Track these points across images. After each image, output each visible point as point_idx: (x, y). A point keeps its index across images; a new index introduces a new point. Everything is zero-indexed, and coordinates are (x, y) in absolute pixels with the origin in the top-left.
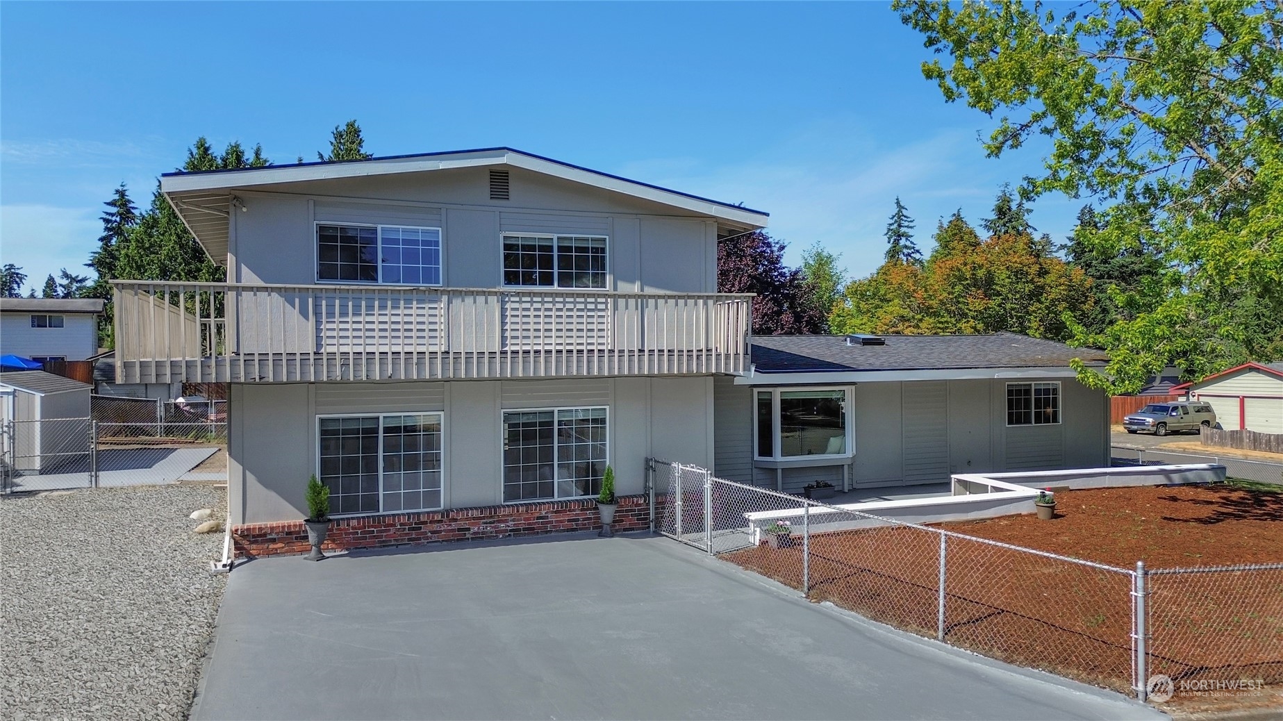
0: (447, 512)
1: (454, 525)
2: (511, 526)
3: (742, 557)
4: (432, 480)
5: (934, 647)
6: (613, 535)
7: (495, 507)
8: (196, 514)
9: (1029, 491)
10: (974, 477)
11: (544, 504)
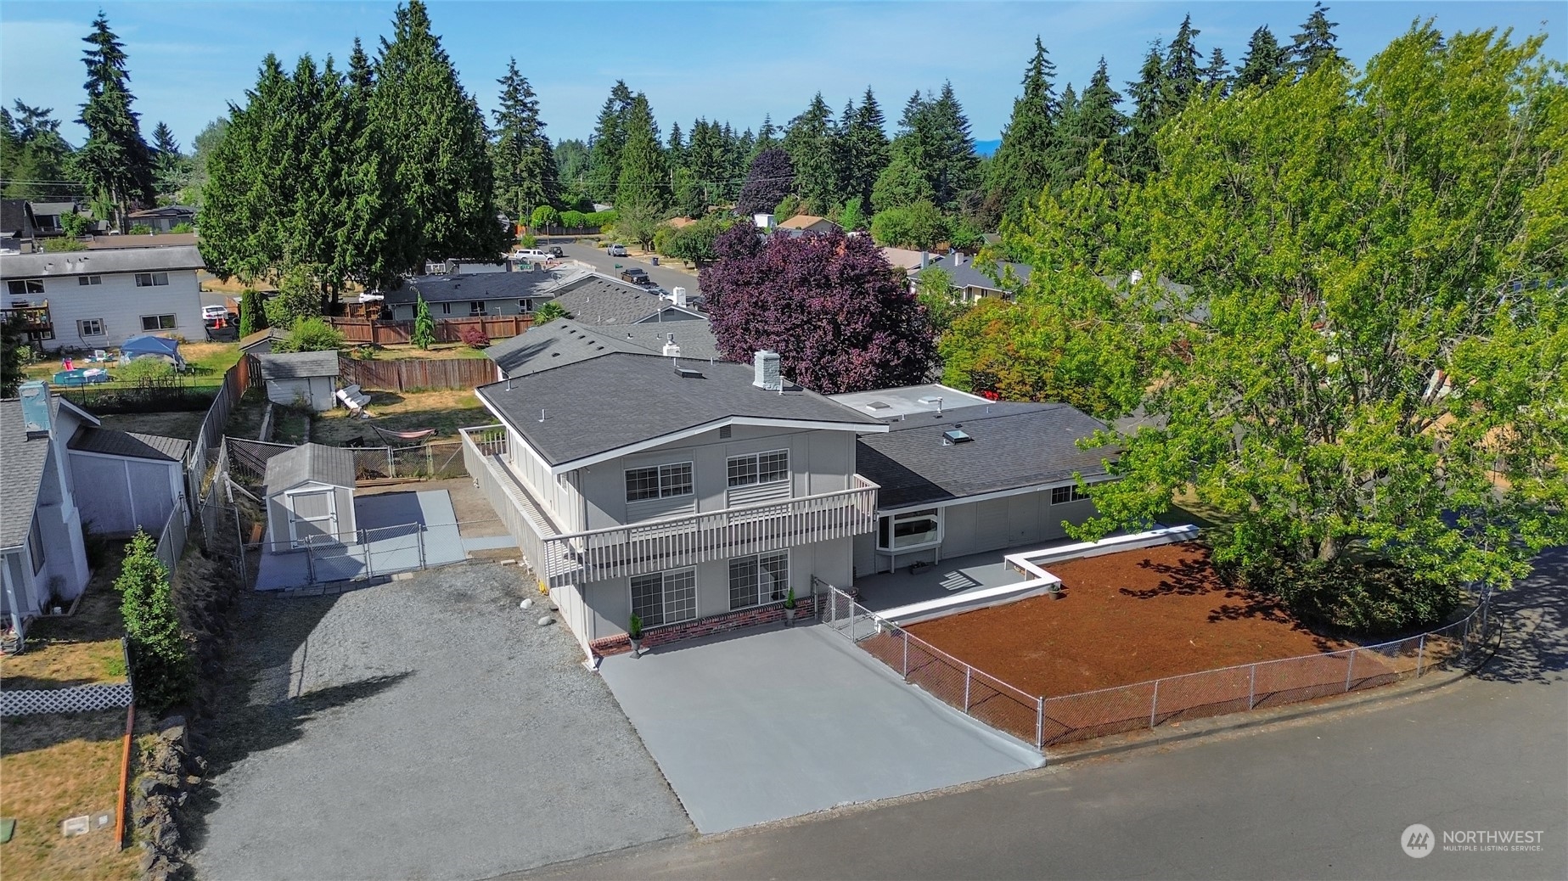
0: (701, 620)
1: (704, 628)
2: (735, 624)
3: (871, 645)
4: (691, 603)
5: (962, 717)
6: (793, 624)
7: (726, 615)
8: (524, 604)
9: (1047, 578)
10: (1019, 558)
11: (753, 609)
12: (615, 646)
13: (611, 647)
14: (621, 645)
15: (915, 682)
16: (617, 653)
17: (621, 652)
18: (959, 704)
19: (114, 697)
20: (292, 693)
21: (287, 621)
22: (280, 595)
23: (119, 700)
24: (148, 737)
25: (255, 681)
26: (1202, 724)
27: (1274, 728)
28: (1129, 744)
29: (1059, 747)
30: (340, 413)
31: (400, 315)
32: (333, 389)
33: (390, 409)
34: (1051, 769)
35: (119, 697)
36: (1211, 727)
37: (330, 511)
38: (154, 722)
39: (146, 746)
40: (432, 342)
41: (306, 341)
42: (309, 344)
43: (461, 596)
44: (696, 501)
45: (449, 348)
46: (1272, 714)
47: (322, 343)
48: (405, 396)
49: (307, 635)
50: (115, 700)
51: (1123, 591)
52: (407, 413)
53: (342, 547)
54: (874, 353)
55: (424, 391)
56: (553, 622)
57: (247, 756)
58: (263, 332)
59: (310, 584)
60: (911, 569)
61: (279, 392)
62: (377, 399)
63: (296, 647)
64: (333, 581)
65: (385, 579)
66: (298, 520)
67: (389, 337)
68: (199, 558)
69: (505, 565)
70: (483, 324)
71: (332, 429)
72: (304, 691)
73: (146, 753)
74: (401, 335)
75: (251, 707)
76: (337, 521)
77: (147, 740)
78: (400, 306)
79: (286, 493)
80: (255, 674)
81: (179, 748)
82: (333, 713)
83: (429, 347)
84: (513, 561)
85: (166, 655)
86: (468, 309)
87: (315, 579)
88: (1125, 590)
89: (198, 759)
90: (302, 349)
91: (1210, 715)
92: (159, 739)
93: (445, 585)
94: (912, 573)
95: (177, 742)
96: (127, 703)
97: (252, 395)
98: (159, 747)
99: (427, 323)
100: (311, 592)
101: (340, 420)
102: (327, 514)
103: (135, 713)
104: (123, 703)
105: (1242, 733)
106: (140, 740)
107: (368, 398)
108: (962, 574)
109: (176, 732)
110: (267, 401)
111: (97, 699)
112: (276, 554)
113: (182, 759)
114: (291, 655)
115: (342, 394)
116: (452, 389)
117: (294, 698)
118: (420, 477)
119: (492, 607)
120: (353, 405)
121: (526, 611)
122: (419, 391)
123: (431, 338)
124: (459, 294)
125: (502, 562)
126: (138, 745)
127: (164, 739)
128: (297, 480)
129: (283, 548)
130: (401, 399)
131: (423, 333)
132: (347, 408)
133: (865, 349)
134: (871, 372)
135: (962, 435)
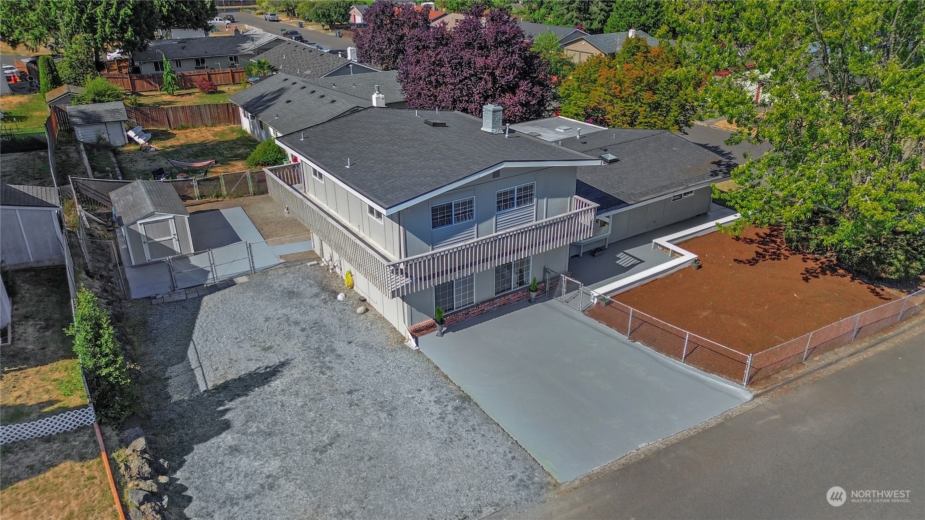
0: (477, 305)
1: (480, 309)
2: (498, 304)
3: (594, 312)
4: (471, 294)
5: (681, 365)
6: (536, 301)
7: (492, 300)
8: (340, 297)
9: (688, 256)
10: (663, 241)
11: (508, 294)
12: (425, 329)
13: (423, 330)
14: (429, 328)
15: (637, 341)
16: (425, 334)
17: (428, 333)
18: (678, 356)
19: (81, 419)
20: (202, 388)
21: (168, 323)
22: (154, 301)
23: (85, 421)
24: (121, 451)
25: (167, 379)
26: (830, 357)
27: (870, 353)
28: (796, 376)
29: (757, 384)
30: (132, 148)
31: (148, 69)
32: (124, 130)
33: (169, 143)
34: (757, 400)
35: (84, 418)
36: (836, 357)
37: (172, 234)
38: (118, 435)
39: (120, 460)
40: (177, 89)
41: (97, 95)
42: (99, 97)
43: (291, 294)
44: (476, 225)
45: (190, 94)
46: (866, 344)
47: (109, 96)
48: (174, 132)
49: (191, 336)
50: (81, 422)
51: (735, 260)
52: (182, 146)
53: (185, 258)
54: (521, 96)
55: (187, 128)
56: (367, 310)
57: (193, 449)
58: (59, 88)
59: (173, 291)
60: (593, 253)
61: (84, 134)
62: (156, 136)
63: (187, 346)
64: (190, 287)
65: (229, 283)
66: (149, 242)
67: (143, 86)
68: (86, 279)
69: (311, 266)
70: (209, 75)
71: (131, 161)
72: (210, 386)
73: (122, 465)
74: (151, 84)
75: (175, 403)
76: (178, 240)
77: (121, 454)
78: (145, 63)
79: (138, 222)
80: (165, 372)
81: (147, 456)
82: (241, 403)
83: (176, 93)
84: (315, 262)
85: (118, 382)
86: (194, 64)
87: (177, 287)
88: (737, 260)
89: (161, 461)
90: (94, 101)
91: (833, 349)
92: (128, 451)
93: (276, 286)
94: (594, 256)
95: (144, 452)
96: (92, 422)
97: (64, 137)
98: (130, 458)
99: (172, 77)
100: (177, 298)
101: (134, 152)
102: (170, 235)
103: (100, 429)
104: (88, 423)
105: (854, 360)
106: (114, 455)
107: (149, 135)
108: (625, 253)
109: (140, 443)
110: (77, 142)
111: (67, 423)
112: (135, 267)
113: (150, 464)
114: (186, 354)
115: (131, 134)
116: (206, 126)
117: (205, 391)
118: (218, 197)
119: (317, 301)
120: (141, 141)
121: (343, 303)
122: (183, 128)
123: (176, 87)
124: (186, 53)
125: (309, 264)
126: (114, 459)
127: (134, 451)
128: (144, 212)
129: (140, 262)
130: (173, 135)
131: (170, 83)
132: (137, 143)
133: (514, 94)
134: (519, 110)
135: (610, 157)
